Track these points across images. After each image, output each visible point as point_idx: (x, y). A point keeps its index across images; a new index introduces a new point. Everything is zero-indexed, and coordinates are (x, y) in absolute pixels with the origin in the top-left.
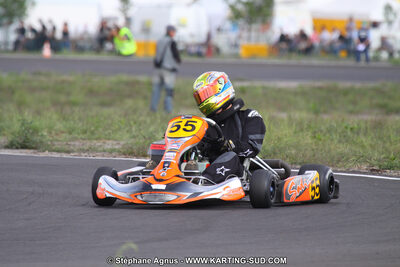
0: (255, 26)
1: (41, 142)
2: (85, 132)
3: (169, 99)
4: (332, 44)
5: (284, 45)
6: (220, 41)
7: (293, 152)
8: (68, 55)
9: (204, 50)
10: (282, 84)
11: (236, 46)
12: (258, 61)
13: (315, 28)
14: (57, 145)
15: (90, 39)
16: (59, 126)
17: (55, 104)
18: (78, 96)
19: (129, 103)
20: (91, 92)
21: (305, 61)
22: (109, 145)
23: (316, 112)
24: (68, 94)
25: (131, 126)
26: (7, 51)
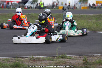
0: (84, 3)
4: (100, 6)
5: (90, 7)
6: (77, 6)
7: (92, 28)
9: (74, 8)
10: (90, 15)
11: (80, 7)
12: (85, 10)
13: (96, 3)
19: (59, 19)
21: (95, 10)
23: (97, 20)
26: (34, 9)
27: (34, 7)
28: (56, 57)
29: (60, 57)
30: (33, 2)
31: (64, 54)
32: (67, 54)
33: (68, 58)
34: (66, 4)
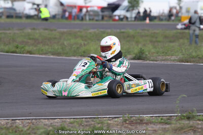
1: (146, 57)
2: (163, 53)
3: (197, 39)
8: (156, 22)
14: (152, 58)
15: (165, 16)
16: (153, 51)
17: (151, 42)
18: (160, 39)
19: (181, 41)
20: (166, 37)
22: (173, 58)
24: (156, 38)
25: (182, 50)
26: (131, 21)
27: (131, 18)
28: (175, 118)
29: (184, 116)
30: (130, 7)
31: (193, 111)
32: (199, 111)
33: (199, 120)
34: (196, 12)
